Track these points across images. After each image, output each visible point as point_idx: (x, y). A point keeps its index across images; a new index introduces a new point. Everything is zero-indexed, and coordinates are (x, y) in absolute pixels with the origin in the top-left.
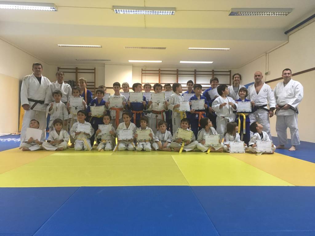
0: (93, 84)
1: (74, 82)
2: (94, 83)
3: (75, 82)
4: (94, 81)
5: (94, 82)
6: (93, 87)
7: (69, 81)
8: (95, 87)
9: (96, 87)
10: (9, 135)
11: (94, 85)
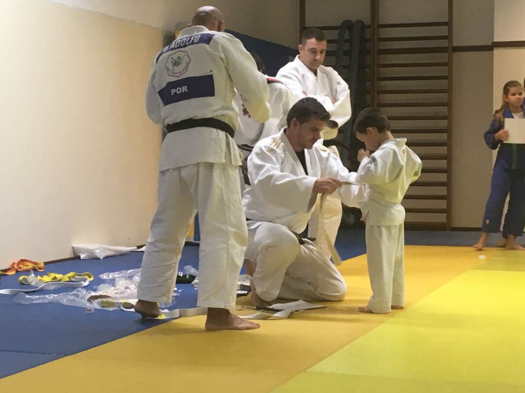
0: (444, 31)
1: (362, 26)
2: (446, 28)
3: (369, 27)
4: (446, 20)
5: (449, 24)
6: (445, 43)
7: (344, 22)
8: (451, 42)
9: (455, 44)
10: (132, 251)
11: (446, 34)
